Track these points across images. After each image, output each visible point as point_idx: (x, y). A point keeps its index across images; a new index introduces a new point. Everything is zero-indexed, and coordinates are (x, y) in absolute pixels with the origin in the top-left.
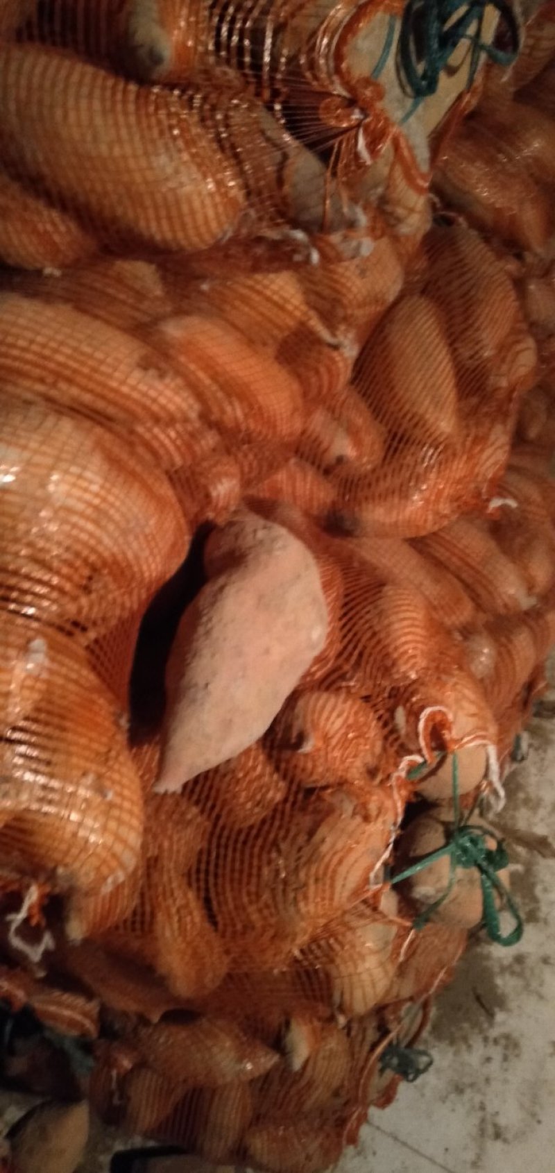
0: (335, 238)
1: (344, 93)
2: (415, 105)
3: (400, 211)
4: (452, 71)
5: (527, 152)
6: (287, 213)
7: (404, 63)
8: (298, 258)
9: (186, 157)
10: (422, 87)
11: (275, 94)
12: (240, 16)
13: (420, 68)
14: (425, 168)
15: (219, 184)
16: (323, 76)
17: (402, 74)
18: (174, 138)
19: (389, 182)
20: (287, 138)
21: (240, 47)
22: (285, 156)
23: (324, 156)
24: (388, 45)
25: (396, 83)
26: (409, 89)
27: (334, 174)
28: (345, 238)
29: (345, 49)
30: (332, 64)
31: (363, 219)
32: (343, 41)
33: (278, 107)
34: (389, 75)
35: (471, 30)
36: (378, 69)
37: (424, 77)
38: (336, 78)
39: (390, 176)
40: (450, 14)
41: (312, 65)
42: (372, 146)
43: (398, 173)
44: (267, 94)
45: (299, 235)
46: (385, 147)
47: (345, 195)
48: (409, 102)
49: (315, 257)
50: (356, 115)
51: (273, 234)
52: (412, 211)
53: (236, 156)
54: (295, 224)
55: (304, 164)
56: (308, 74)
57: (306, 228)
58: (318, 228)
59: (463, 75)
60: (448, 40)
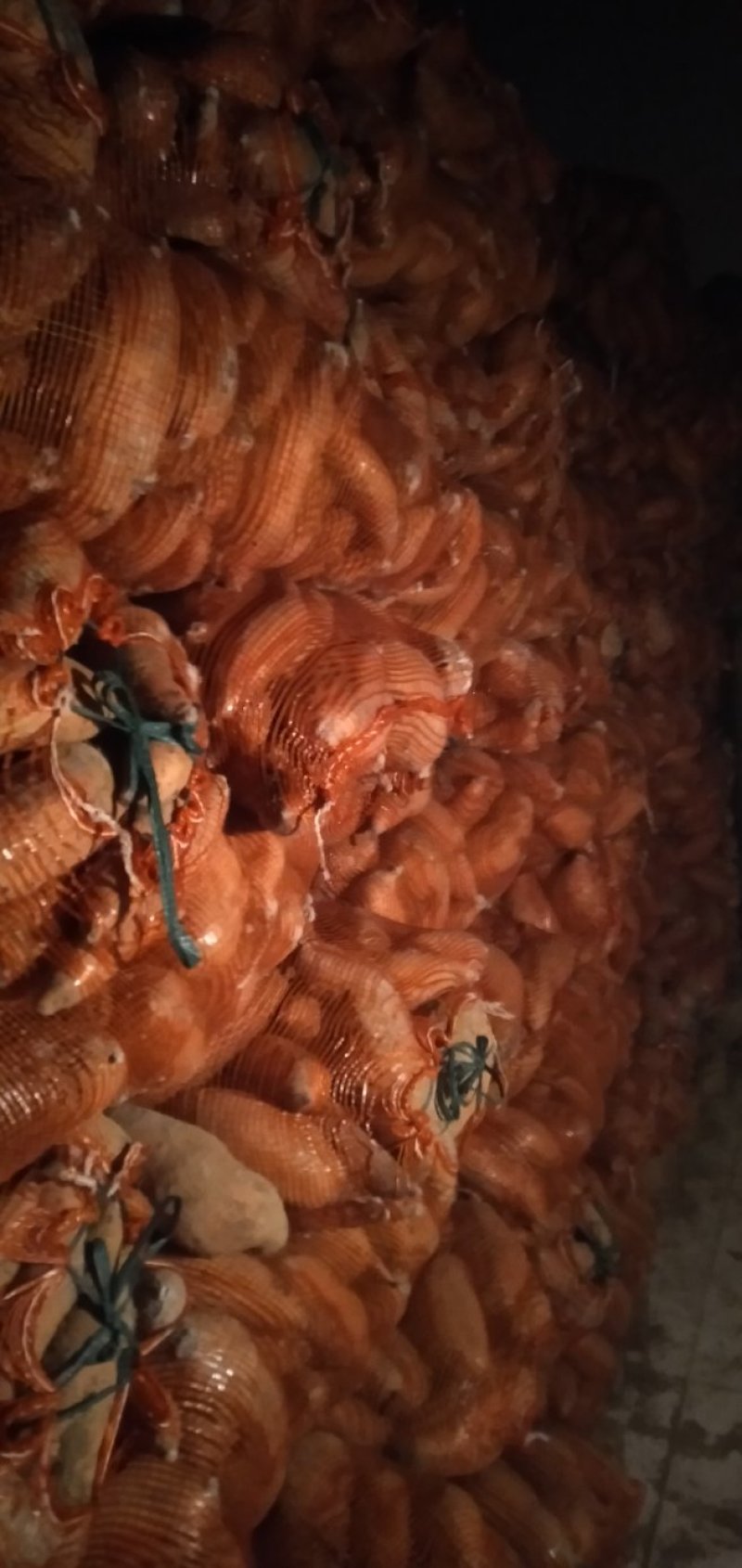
0: (399, 1204)
1: (407, 1119)
2: (447, 1127)
3: (440, 1187)
4: (466, 1104)
5: (523, 1144)
6: (372, 1186)
7: (440, 1101)
8: (374, 1216)
9: (314, 1152)
10: (450, 1115)
11: (367, 1119)
12: (350, 1080)
13: (448, 1103)
14: (454, 1160)
15: (334, 1168)
16: (395, 1109)
17: (439, 1109)
18: (308, 1142)
19: (433, 1170)
20: (373, 1142)
21: (350, 1096)
22: (371, 1153)
23: (395, 1153)
24: (430, 1094)
25: (435, 1113)
26: (443, 1117)
27: (401, 1164)
28: (406, 1204)
29: (407, 1097)
30: (399, 1104)
31: (419, 1191)
32: (406, 1092)
33: (368, 1125)
34: (432, 1109)
35: (475, 1085)
36: (425, 1106)
37: (451, 1107)
38: (402, 1111)
39: (434, 1164)
40: (463, 1077)
41: (389, 1104)
42: (423, 1149)
43: (439, 1163)
44: (362, 1118)
45: (378, 1200)
46: (431, 1149)
47: (408, 1176)
48: (443, 1124)
49: (388, 1214)
50: (413, 1130)
51: (360, 1199)
52: (448, 1186)
53: (344, 1153)
54: (376, 1193)
55: (382, 1157)
56: (387, 1109)
57: (382, 1195)
58: (391, 1195)
59: (472, 1107)
60: (463, 1089)
